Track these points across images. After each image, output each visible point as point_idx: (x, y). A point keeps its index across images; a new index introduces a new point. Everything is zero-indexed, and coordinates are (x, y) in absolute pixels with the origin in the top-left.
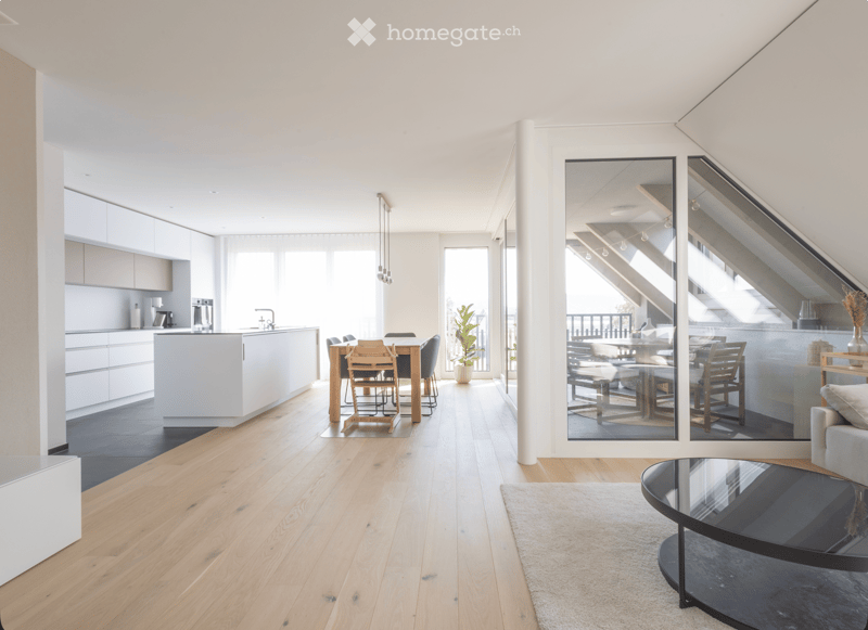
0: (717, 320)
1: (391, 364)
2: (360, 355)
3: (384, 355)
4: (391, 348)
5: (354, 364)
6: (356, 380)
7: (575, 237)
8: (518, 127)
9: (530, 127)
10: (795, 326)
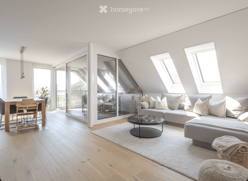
0: (111, 92)
1: (36, 107)
2: (22, 104)
3: (33, 104)
4: (37, 101)
5: (19, 108)
6: (19, 113)
7: (78, 70)
8: (89, 44)
9: (91, 44)
10: (127, 93)
